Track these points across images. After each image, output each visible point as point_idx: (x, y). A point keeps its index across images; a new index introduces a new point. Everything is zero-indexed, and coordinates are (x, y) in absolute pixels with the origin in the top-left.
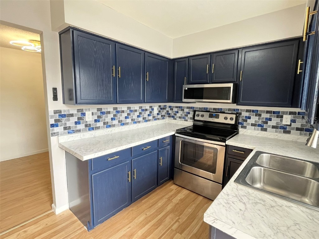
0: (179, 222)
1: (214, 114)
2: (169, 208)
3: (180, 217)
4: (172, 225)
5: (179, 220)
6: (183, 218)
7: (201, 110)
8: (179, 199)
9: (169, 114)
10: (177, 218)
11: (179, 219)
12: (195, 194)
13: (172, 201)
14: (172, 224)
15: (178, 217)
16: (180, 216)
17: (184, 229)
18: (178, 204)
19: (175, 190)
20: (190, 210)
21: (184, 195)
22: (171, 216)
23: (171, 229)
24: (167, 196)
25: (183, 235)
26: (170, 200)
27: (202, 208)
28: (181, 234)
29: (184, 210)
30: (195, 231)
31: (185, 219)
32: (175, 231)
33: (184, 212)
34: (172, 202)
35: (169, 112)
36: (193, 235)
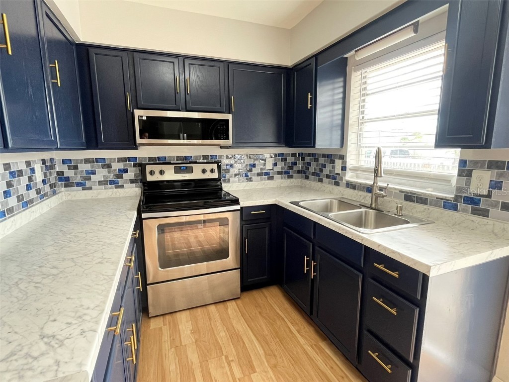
0: (232, 361)
1: (183, 167)
2: (193, 357)
3: (225, 353)
4: (232, 374)
5: (230, 359)
6: (230, 350)
7: (152, 162)
8: (189, 332)
9: (67, 179)
10: (224, 360)
11: (227, 357)
12: (199, 310)
13: (183, 344)
14: (229, 373)
15: (223, 357)
16: (223, 353)
17: (249, 362)
18: (196, 341)
19: (164, 325)
20: (223, 334)
21: (187, 322)
22: (212, 366)
23: (237, 380)
24: (166, 345)
25: (257, 370)
26: (178, 347)
27: (230, 318)
28: (255, 372)
29: (217, 341)
30: (261, 352)
31: (233, 350)
32: (244, 376)
33: (220, 342)
34: (185, 345)
35: (65, 175)
36: (266, 357)
